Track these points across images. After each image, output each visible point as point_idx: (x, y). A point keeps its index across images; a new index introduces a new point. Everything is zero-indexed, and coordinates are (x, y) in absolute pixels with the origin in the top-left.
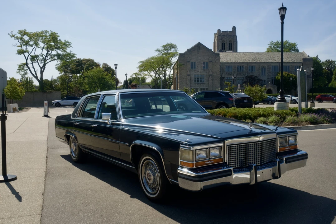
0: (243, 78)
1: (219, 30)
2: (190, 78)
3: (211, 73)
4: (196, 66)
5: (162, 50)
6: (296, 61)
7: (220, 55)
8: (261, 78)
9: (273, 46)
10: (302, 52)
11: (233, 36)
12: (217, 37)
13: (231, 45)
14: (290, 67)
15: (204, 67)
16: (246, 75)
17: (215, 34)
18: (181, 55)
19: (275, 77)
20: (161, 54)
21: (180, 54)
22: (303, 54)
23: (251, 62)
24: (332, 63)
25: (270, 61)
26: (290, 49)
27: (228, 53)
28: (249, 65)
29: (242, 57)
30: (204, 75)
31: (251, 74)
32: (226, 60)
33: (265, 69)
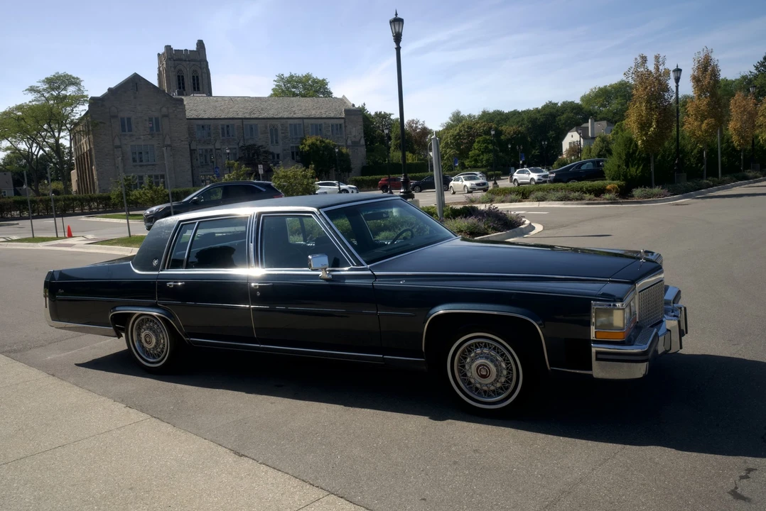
0: (234, 151)
1: (168, 48)
2: (123, 154)
3: (168, 142)
4: (133, 126)
5: (44, 90)
6: (332, 115)
7: (185, 103)
8: (271, 150)
9: (285, 85)
10: (340, 96)
11: (200, 61)
12: (165, 63)
13: (198, 80)
14: (324, 126)
15: (151, 129)
16: (241, 144)
17: (159, 54)
18: (94, 102)
19: (298, 147)
20: (43, 98)
21: (93, 98)
22: (343, 101)
23: (248, 117)
24: (385, 118)
25: (286, 115)
26: (317, 91)
27: (198, 98)
28: (245, 122)
29: (229, 107)
30: (153, 145)
31: (250, 142)
32: (196, 113)
33: (276, 130)
